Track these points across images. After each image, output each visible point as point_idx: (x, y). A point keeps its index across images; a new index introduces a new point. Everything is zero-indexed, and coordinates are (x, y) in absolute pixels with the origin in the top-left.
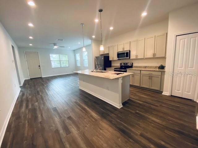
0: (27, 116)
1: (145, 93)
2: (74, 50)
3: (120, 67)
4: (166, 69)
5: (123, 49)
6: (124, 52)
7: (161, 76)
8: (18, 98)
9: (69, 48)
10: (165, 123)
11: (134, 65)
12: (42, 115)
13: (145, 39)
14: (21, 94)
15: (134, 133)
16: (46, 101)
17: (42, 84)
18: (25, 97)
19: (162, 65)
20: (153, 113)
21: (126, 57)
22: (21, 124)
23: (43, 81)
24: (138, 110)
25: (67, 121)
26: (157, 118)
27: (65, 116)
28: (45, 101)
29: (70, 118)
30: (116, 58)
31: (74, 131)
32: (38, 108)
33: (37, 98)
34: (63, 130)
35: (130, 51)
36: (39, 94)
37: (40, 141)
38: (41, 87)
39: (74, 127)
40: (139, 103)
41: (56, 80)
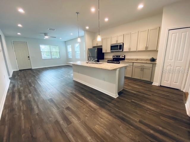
0: (22, 108)
1: (137, 83)
2: (65, 42)
3: (112, 59)
4: (157, 62)
5: (117, 41)
6: (117, 45)
7: (152, 67)
8: (9, 90)
9: (61, 38)
10: (159, 110)
11: (126, 57)
12: (38, 107)
13: (138, 32)
14: (11, 86)
15: (133, 120)
16: (41, 92)
17: (33, 75)
18: (16, 88)
19: (153, 58)
20: (147, 101)
21: (119, 49)
22: (15, 116)
23: (34, 73)
24: (133, 99)
25: (66, 112)
26: (151, 106)
27: (63, 106)
28: (39, 93)
29: (68, 108)
30: (109, 50)
31: (75, 120)
32: (32, 99)
33: (29, 90)
34: (63, 120)
35: (123, 44)
36: (31, 86)
37: (39, 133)
38: (32, 78)
39: (74, 117)
40: (133, 93)
41: (47, 72)
